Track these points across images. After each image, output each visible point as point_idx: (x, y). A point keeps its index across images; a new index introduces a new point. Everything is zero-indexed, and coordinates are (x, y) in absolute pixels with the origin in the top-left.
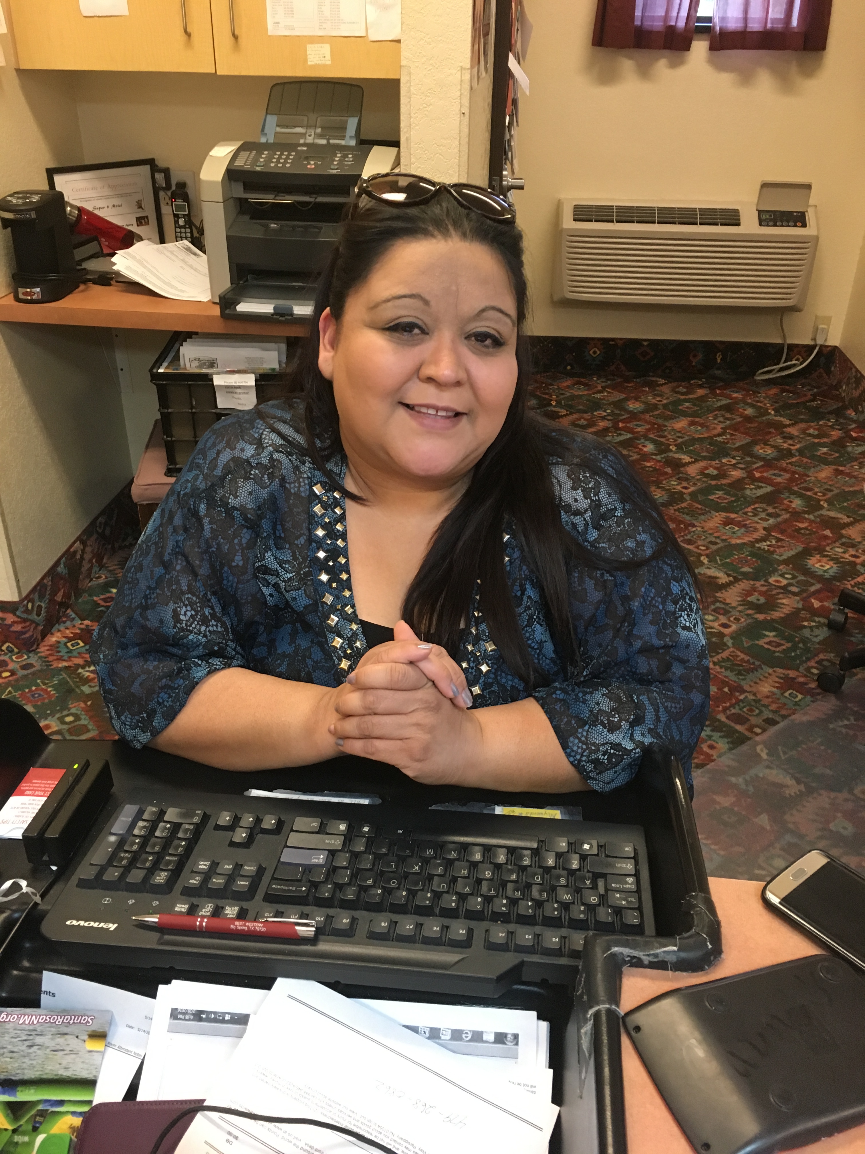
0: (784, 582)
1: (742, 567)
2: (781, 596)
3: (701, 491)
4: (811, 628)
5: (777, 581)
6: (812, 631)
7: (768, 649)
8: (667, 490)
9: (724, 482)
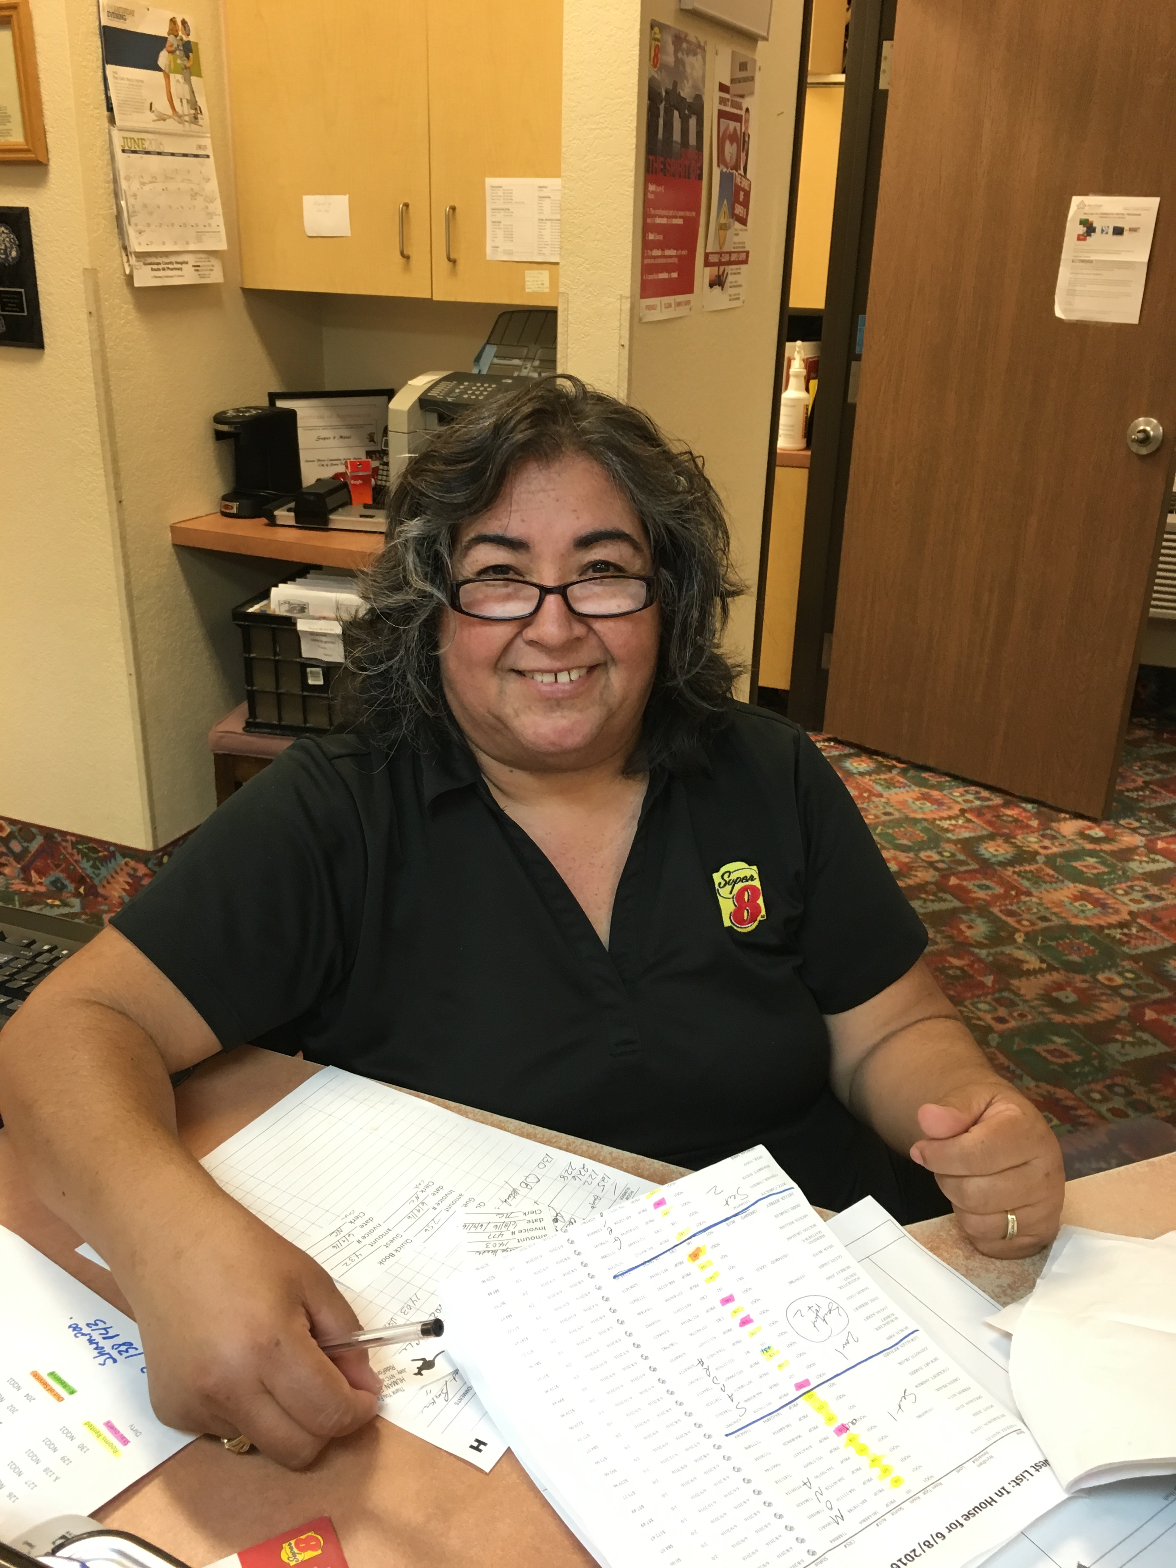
0: (1119, 981)
1: (1070, 954)
2: (1104, 998)
3: (1064, 855)
4: (1123, 1044)
5: (1110, 979)
6: (1123, 1047)
7: (1045, 1058)
8: (1018, 846)
9: (1106, 847)
